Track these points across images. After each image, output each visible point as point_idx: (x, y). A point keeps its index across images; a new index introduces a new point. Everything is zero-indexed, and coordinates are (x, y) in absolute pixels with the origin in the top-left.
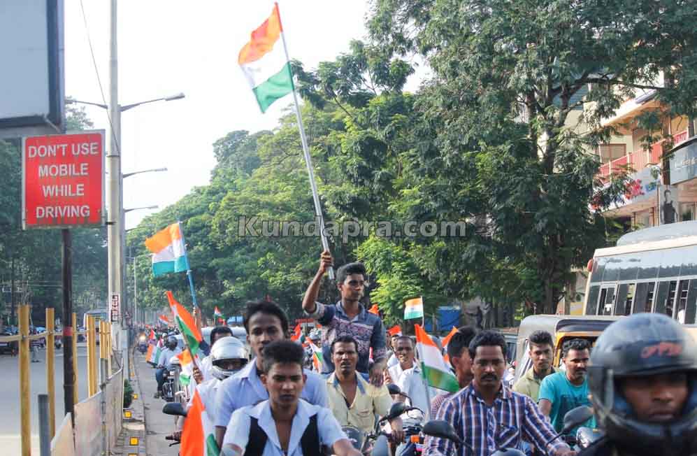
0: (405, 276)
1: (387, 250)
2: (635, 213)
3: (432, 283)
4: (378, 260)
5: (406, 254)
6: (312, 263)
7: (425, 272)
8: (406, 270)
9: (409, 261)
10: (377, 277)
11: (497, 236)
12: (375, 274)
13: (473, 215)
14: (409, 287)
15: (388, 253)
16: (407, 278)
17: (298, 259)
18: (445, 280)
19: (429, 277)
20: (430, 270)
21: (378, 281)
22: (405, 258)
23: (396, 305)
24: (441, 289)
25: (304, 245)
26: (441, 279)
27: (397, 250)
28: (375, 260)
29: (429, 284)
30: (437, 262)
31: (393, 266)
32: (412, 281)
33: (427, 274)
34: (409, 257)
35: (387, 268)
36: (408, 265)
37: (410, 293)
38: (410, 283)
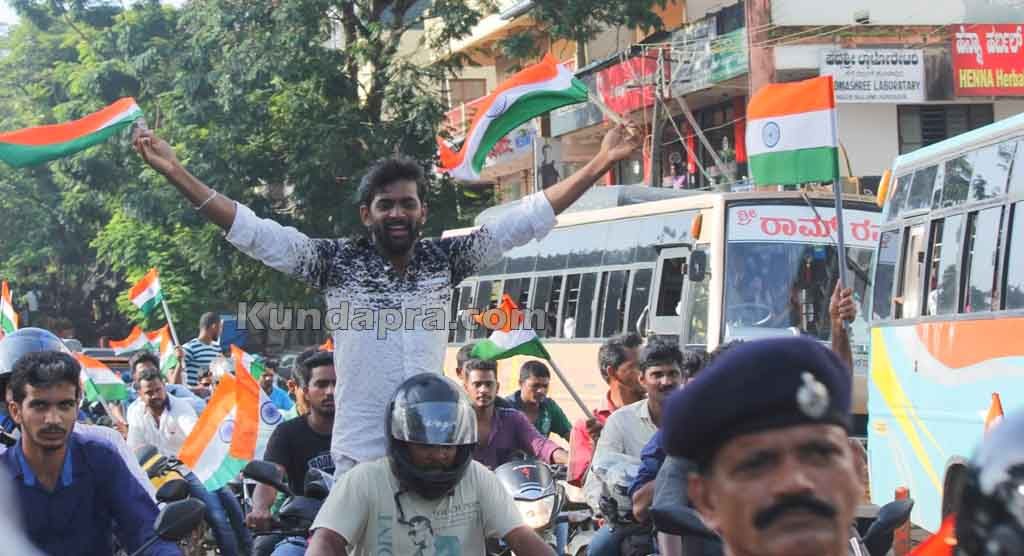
0: (167, 272)
1: (141, 235)
2: (499, 179)
3: (207, 282)
4: (129, 249)
5: (168, 240)
6: (32, 255)
7: (197, 266)
8: (169, 263)
9: (172, 250)
10: (127, 273)
11: (300, 214)
12: (123, 270)
13: (263, 182)
14: (174, 289)
15: (143, 238)
16: (170, 275)
17: (11, 249)
18: (225, 277)
19: (203, 273)
20: (204, 263)
21: (128, 280)
22: (167, 246)
23: (155, 314)
24: (219, 290)
25: (21, 228)
26: (220, 276)
27: (155, 234)
28: (125, 248)
29: (201, 284)
30: (213, 251)
31: (149, 258)
32: (179, 278)
33: (200, 268)
34: (173, 245)
35: (141, 261)
36: (172, 256)
37: (174, 296)
38: (175, 283)
